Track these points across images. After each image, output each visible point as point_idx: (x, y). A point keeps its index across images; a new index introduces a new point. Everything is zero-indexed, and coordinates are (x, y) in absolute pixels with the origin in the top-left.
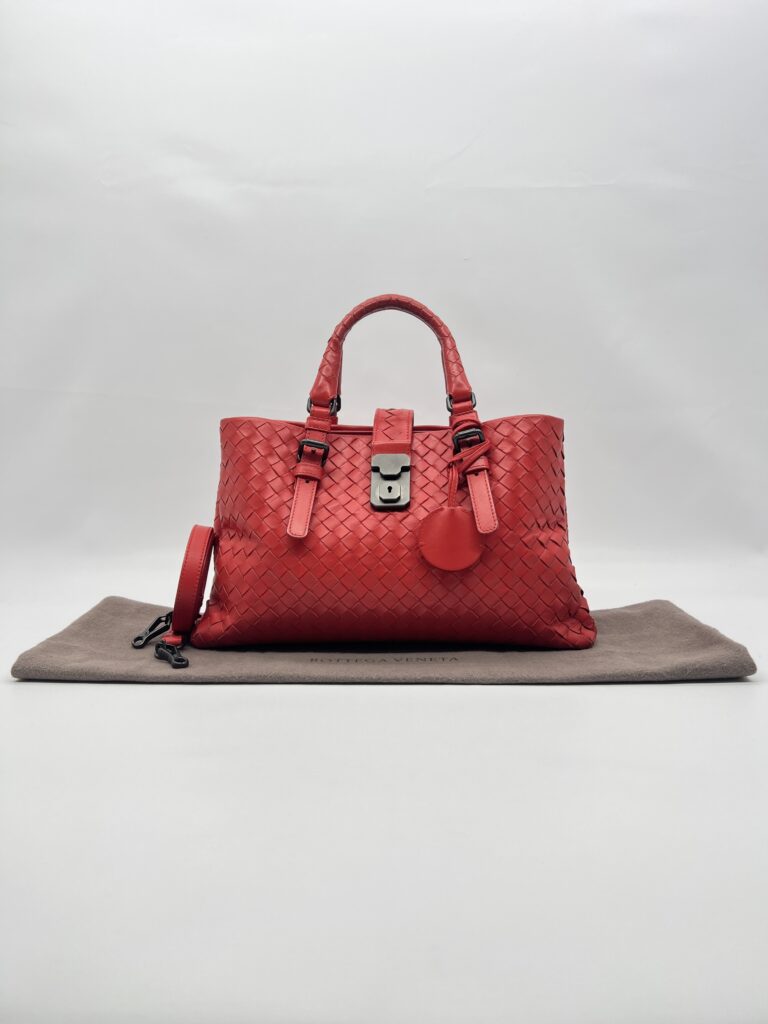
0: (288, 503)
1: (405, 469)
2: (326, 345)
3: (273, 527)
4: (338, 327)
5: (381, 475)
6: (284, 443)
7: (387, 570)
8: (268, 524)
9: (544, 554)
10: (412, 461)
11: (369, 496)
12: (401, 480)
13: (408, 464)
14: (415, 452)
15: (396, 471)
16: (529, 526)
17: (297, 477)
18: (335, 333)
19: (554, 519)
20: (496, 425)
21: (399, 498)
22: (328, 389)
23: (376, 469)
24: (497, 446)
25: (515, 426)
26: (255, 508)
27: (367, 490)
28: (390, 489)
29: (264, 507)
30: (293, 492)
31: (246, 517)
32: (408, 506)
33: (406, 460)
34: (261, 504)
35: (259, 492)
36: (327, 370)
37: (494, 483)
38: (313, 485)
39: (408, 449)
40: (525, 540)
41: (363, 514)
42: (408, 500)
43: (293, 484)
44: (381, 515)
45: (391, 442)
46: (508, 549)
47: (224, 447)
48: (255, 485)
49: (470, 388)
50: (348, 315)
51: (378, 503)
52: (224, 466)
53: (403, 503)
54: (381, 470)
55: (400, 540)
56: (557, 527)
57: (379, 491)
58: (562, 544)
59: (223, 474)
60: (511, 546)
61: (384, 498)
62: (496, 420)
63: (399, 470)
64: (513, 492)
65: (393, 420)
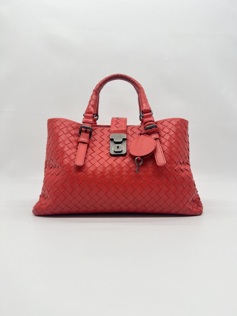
0: (75, 153)
1: (124, 139)
2: (92, 92)
3: (68, 163)
4: (97, 85)
5: (114, 141)
6: (74, 129)
7: (117, 181)
8: (66, 161)
9: (183, 174)
10: (127, 136)
11: (109, 150)
12: (123, 143)
13: (125, 138)
14: (128, 133)
15: (121, 140)
16: (177, 163)
17: (78, 142)
18: (96, 88)
19: (186, 161)
20: (162, 122)
21: (122, 151)
22: (92, 110)
23: (112, 140)
24: (162, 130)
25: (169, 122)
26: (61, 155)
27: (108, 148)
28: (118, 147)
29: (64, 154)
30: (77, 149)
31: (57, 159)
32: (126, 154)
33: (125, 136)
34: (63, 152)
35: (62, 148)
36: (93, 102)
37: (162, 145)
38: (85, 146)
39: (125, 132)
40: (175, 168)
41: (106, 157)
42: (126, 152)
43: (77, 146)
44: (114, 158)
45: (118, 129)
46: (168, 172)
47: (49, 131)
48: (61, 145)
49: (150, 108)
50: (101, 81)
51: (113, 153)
52: (49, 138)
53: (124, 153)
54: (114, 140)
55: (122, 168)
56: (187, 165)
57: (113, 148)
58: (189, 171)
59: (48, 142)
60: (169, 171)
61: (115, 151)
62: (162, 120)
63: (122, 140)
64: (170, 148)
65: (119, 121)
